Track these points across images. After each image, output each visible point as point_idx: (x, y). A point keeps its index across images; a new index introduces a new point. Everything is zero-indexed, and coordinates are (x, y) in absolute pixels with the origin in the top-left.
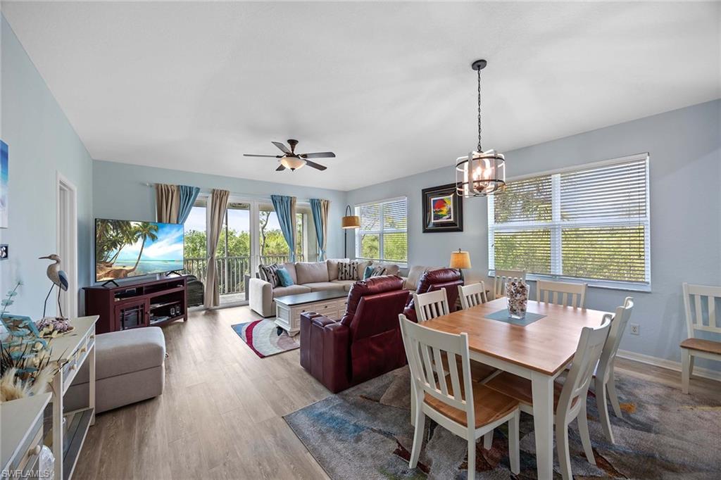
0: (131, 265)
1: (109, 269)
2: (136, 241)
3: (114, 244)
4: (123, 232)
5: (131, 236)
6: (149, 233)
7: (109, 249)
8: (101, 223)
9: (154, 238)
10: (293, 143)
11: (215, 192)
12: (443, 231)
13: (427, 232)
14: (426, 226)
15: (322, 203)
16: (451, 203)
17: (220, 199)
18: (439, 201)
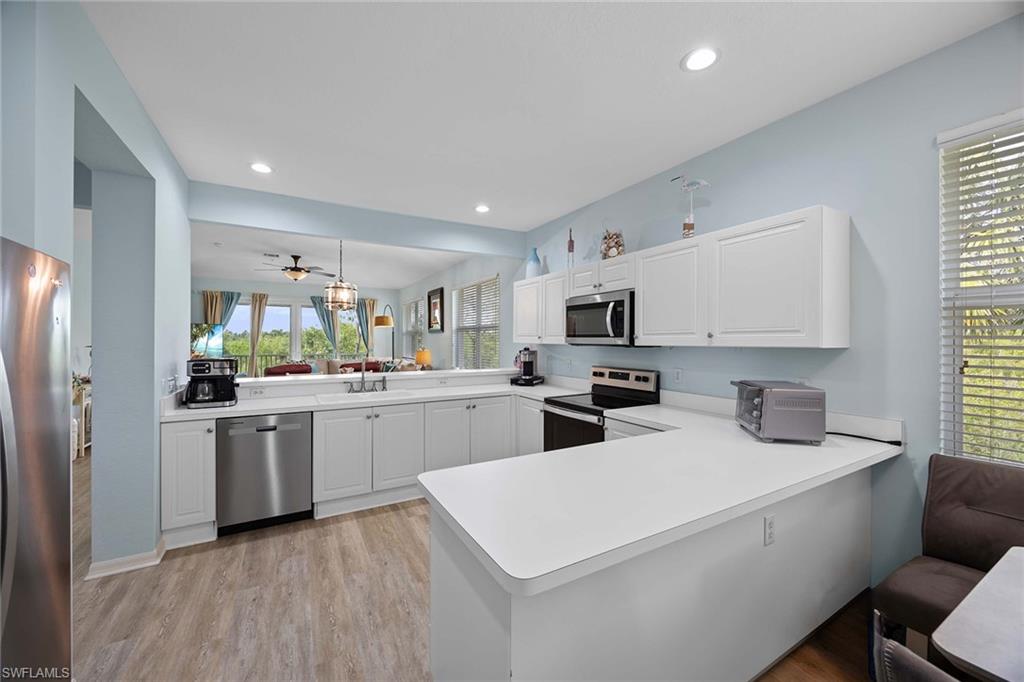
10: (296, 258)
11: (254, 295)
12: (436, 331)
13: (430, 332)
14: (430, 326)
15: (367, 302)
16: (439, 306)
17: (259, 301)
18: (435, 303)
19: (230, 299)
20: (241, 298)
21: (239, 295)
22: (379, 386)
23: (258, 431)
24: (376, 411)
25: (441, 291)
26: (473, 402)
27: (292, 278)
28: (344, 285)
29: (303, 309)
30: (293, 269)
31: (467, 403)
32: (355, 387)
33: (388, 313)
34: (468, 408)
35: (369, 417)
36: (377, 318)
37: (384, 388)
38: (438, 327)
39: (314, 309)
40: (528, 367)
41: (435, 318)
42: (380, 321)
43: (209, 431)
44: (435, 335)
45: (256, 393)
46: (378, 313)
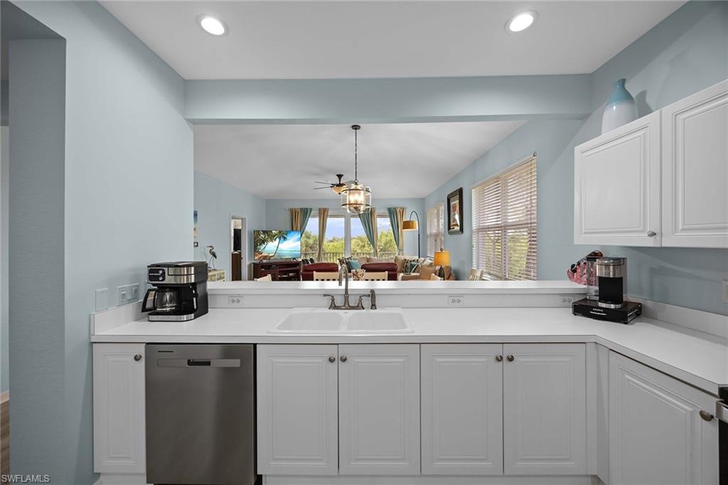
0: (272, 253)
1: (260, 256)
2: (275, 240)
3: (263, 242)
4: (268, 236)
5: (272, 238)
6: (283, 236)
7: (260, 244)
8: (257, 233)
9: (285, 238)
10: (340, 176)
11: (320, 210)
12: (456, 233)
13: (450, 233)
14: (449, 228)
15: (398, 210)
16: (458, 208)
17: (323, 214)
18: (455, 205)
19: (306, 213)
20: (312, 212)
21: (311, 210)
22: (367, 302)
23: (190, 363)
24: (344, 351)
25: (460, 191)
26: (508, 351)
27: (337, 193)
28: (359, 187)
29: (352, 219)
30: (338, 185)
31: (498, 350)
32: (339, 301)
33: (414, 218)
34: (499, 359)
35: (331, 360)
36: (404, 222)
37: (373, 306)
38: (457, 228)
39: (359, 219)
40: (611, 288)
41: (455, 220)
42: (407, 225)
43: (137, 358)
44: (455, 236)
45: (233, 301)
46: (406, 218)
